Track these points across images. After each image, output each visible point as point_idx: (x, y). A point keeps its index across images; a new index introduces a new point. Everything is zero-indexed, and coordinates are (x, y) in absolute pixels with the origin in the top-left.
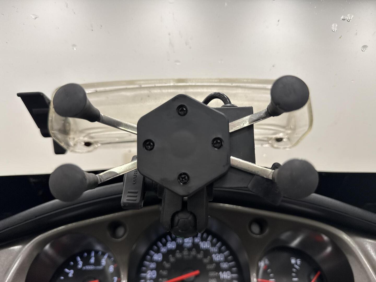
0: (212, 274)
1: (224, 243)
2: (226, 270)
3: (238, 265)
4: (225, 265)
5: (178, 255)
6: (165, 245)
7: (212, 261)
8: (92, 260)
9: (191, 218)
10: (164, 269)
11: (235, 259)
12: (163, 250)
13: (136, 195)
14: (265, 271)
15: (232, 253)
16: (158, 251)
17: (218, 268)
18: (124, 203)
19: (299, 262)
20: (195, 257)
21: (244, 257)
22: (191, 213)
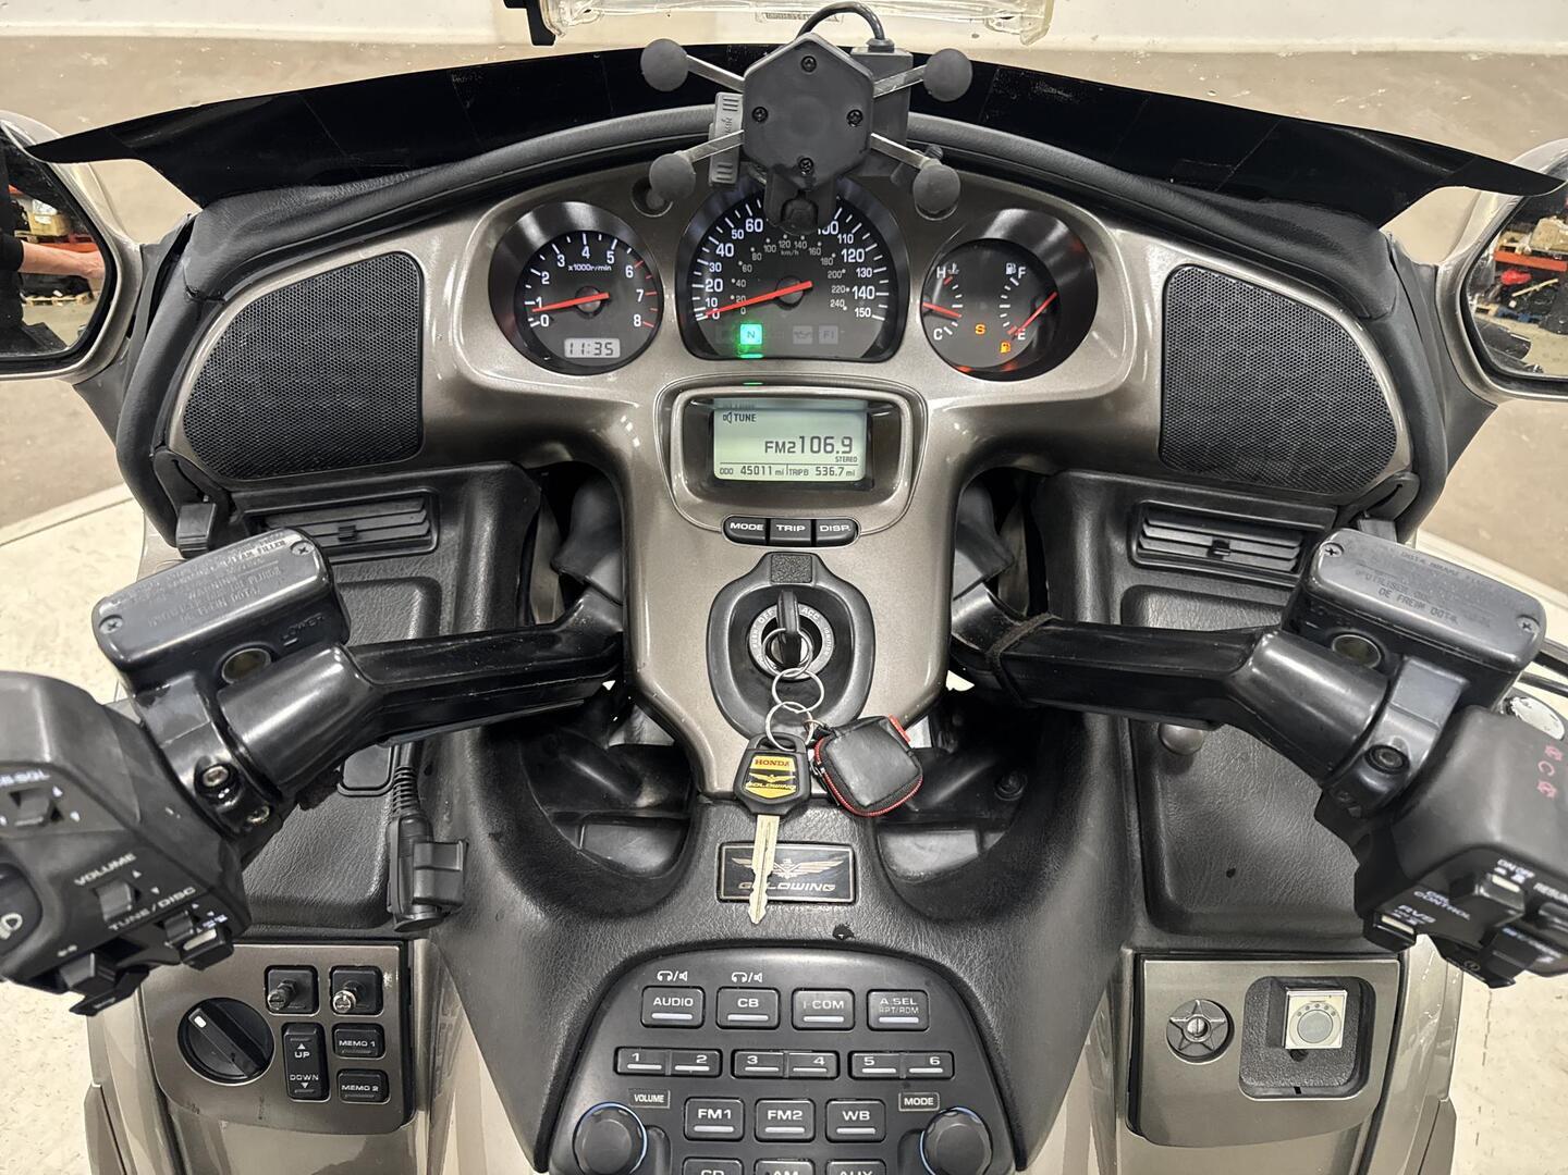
0: (837, 289)
1: (868, 226)
2: (866, 282)
3: (891, 274)
4: (866, 273)
5: (769, 248)
6: (740, 224)
7: (839, 263)
8: (586, 252)
9: (810, 208)
10: (740, 275)
11: (888, 261)
12: (737, 234)
13: (730, 171)
14: (946, 288)
15: (883, 248)
16: (726, 238)
17: (852, 279)
18: (714, 183)
19: (1021, 271)
20: (804, 252)
21: (902, 258)
22: (811, 202)
